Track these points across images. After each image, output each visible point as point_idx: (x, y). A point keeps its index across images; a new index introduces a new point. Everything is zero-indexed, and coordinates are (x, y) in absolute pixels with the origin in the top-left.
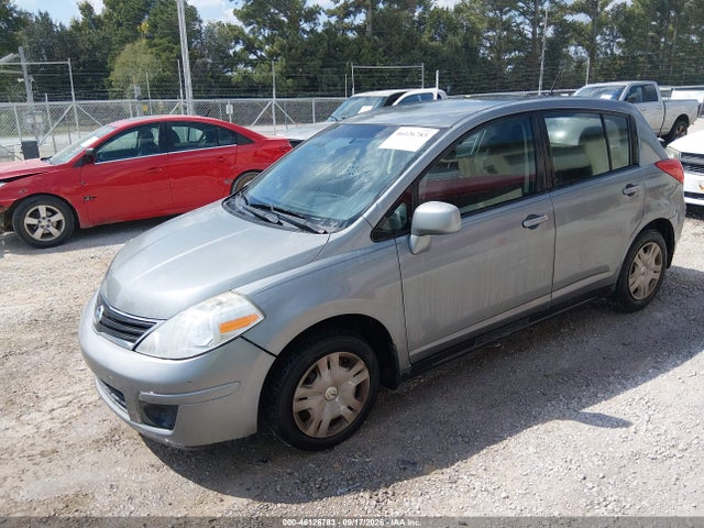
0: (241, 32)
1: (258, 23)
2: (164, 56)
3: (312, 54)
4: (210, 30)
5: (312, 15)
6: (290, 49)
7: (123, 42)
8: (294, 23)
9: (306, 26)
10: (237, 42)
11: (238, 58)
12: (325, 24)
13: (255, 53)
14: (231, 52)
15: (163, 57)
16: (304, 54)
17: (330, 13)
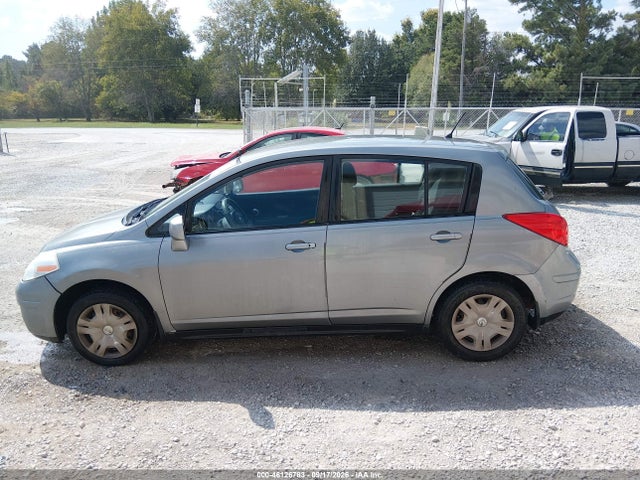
0: (525, 41)
1: (545, 31)
2: (448, 64)
3: (594, 60)
4: (495, 41)
5: (605, 21)
6: (570, 56)
7: (422, 53)
8: (583, 30)
9: (595, 32)
10: (520, 51)
11: (518, 66)
12: (620, 29)
13: (535, 60)
14: (512, 59)
15: (447, 67)
16: (585, 60)
17: (629, 18)
